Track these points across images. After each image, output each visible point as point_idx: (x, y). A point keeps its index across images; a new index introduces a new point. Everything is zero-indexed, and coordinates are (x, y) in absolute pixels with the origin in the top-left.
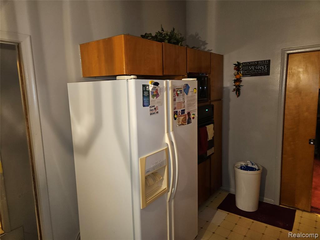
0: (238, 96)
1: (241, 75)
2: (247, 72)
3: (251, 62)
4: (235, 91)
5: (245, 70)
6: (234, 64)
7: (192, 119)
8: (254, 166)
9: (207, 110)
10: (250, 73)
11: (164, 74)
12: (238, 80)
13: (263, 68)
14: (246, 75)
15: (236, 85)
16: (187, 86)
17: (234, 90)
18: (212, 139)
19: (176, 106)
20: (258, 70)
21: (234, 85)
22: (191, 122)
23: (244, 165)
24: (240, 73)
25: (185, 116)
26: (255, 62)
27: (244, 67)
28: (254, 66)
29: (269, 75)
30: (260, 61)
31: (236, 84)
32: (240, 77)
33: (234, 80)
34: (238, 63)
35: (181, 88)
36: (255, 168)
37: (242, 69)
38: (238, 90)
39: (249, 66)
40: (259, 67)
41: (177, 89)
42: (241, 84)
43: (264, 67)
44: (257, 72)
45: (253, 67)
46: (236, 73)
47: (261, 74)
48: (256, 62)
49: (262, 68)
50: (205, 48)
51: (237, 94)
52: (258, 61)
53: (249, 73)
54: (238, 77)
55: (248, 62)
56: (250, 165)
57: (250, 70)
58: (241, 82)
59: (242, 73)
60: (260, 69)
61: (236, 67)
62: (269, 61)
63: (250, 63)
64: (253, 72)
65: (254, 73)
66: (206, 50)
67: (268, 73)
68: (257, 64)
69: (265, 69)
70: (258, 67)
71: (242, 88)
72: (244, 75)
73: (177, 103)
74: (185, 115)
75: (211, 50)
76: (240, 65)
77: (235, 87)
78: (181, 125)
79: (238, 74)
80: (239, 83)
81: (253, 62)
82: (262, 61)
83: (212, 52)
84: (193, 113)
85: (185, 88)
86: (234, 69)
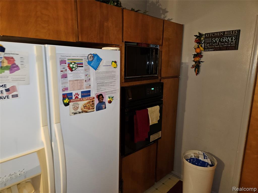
0: (197, 74)
1: (202, 49)
2: (210, 46)
3: (216, 33)
4: (194, 68)
5: (208, 43)
6: (194, 36)
7: (107, 103)
8: (206, 160)
9: (153, 89)
10: (213, 47)
11: (79, 41)
12: (198, 55)
13: (230, 40)
14: (208, 48)
15: (195, 61)
16: (96, 58)
17: (193, 66)
18: (157, 122)
19: (68, 85)
20: (223, 42)
21: (193, 61)
22: (105, 108)
23: (193, 157)
24: (201, 46)
25: (91, 100)
26: (220, 32)
27: (206, 39)
28: (218, 38)
29: (237, 49)
30: (227, 31)
31: (195, 59)
32: (201, 51)
33: (194, 55)
34: (200, 34)
35: (82, 60)
36: (208, 163)
37: (204, 41)
38: (197, 67)
39: (212, 37)
40: (226, 38)
41: (68, 60)
42: (202, 60)
43: (232, 39)
44: (222, 45)
45: (217, 40)
46: (197, 46)
47: (227, 48)
48: (222, 32)
49: (228, 40)
50: (165, 17)
51: (196, 71)
52: (224, 32)
53: (211, 47)
54: (198, 51)
55: (212, 33)
56: (201, 158)
57: (214, 43)
58: (201, 57)
59: (203, 47)
60: (226, 42)
61: (197, 39)
62: (239, 31)
63: (214, 34)
64: (216, 45)
65: (219, 46)
66: (166, 19)
67: (236, 47)
68: (222, 35)
69: (232, 42)
70: (224, 39)
71: (202, 65)
72: (205, 49)
73: (70, 81)
74: (92, 98)
75: (172, 19)
76: (202, 37)
77: (194, 63)
78: (82, 112)
79: (199, 47)
80: (199, 58)
81: (218, 32)
82: (229, 31)
83: (172, 21)
84: (110, 95)
85: (90, 60)
86: (195, 42)
